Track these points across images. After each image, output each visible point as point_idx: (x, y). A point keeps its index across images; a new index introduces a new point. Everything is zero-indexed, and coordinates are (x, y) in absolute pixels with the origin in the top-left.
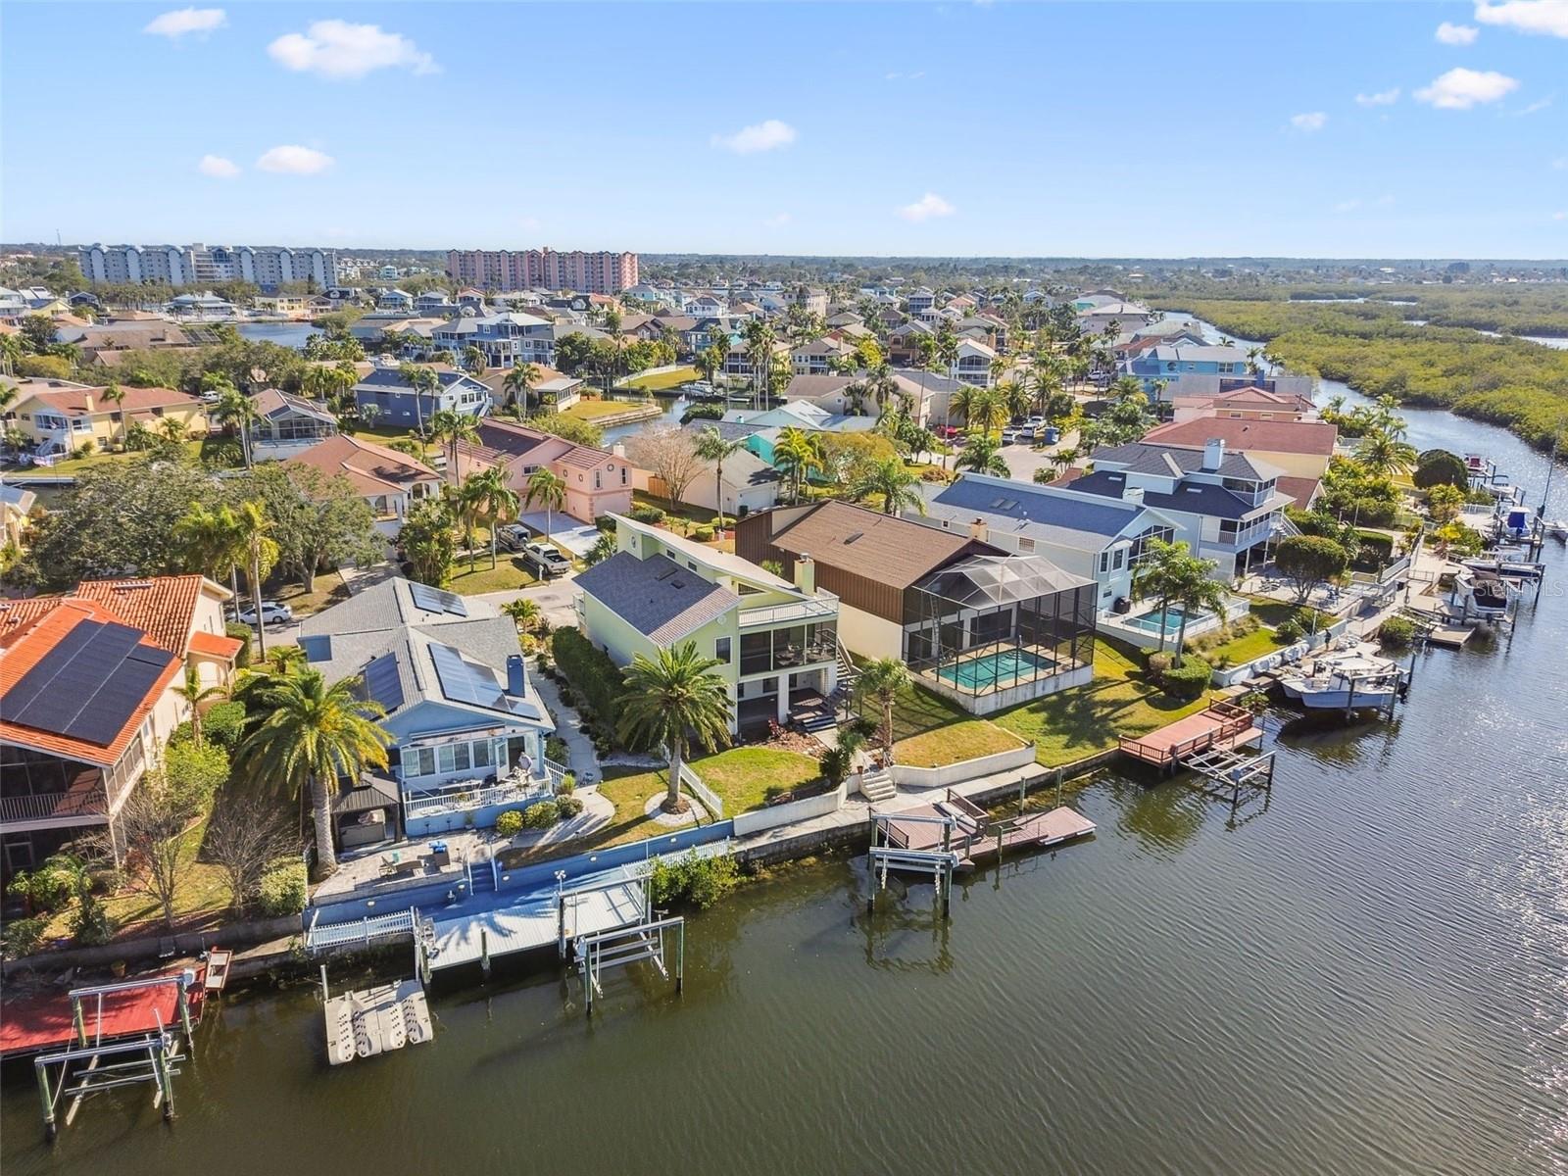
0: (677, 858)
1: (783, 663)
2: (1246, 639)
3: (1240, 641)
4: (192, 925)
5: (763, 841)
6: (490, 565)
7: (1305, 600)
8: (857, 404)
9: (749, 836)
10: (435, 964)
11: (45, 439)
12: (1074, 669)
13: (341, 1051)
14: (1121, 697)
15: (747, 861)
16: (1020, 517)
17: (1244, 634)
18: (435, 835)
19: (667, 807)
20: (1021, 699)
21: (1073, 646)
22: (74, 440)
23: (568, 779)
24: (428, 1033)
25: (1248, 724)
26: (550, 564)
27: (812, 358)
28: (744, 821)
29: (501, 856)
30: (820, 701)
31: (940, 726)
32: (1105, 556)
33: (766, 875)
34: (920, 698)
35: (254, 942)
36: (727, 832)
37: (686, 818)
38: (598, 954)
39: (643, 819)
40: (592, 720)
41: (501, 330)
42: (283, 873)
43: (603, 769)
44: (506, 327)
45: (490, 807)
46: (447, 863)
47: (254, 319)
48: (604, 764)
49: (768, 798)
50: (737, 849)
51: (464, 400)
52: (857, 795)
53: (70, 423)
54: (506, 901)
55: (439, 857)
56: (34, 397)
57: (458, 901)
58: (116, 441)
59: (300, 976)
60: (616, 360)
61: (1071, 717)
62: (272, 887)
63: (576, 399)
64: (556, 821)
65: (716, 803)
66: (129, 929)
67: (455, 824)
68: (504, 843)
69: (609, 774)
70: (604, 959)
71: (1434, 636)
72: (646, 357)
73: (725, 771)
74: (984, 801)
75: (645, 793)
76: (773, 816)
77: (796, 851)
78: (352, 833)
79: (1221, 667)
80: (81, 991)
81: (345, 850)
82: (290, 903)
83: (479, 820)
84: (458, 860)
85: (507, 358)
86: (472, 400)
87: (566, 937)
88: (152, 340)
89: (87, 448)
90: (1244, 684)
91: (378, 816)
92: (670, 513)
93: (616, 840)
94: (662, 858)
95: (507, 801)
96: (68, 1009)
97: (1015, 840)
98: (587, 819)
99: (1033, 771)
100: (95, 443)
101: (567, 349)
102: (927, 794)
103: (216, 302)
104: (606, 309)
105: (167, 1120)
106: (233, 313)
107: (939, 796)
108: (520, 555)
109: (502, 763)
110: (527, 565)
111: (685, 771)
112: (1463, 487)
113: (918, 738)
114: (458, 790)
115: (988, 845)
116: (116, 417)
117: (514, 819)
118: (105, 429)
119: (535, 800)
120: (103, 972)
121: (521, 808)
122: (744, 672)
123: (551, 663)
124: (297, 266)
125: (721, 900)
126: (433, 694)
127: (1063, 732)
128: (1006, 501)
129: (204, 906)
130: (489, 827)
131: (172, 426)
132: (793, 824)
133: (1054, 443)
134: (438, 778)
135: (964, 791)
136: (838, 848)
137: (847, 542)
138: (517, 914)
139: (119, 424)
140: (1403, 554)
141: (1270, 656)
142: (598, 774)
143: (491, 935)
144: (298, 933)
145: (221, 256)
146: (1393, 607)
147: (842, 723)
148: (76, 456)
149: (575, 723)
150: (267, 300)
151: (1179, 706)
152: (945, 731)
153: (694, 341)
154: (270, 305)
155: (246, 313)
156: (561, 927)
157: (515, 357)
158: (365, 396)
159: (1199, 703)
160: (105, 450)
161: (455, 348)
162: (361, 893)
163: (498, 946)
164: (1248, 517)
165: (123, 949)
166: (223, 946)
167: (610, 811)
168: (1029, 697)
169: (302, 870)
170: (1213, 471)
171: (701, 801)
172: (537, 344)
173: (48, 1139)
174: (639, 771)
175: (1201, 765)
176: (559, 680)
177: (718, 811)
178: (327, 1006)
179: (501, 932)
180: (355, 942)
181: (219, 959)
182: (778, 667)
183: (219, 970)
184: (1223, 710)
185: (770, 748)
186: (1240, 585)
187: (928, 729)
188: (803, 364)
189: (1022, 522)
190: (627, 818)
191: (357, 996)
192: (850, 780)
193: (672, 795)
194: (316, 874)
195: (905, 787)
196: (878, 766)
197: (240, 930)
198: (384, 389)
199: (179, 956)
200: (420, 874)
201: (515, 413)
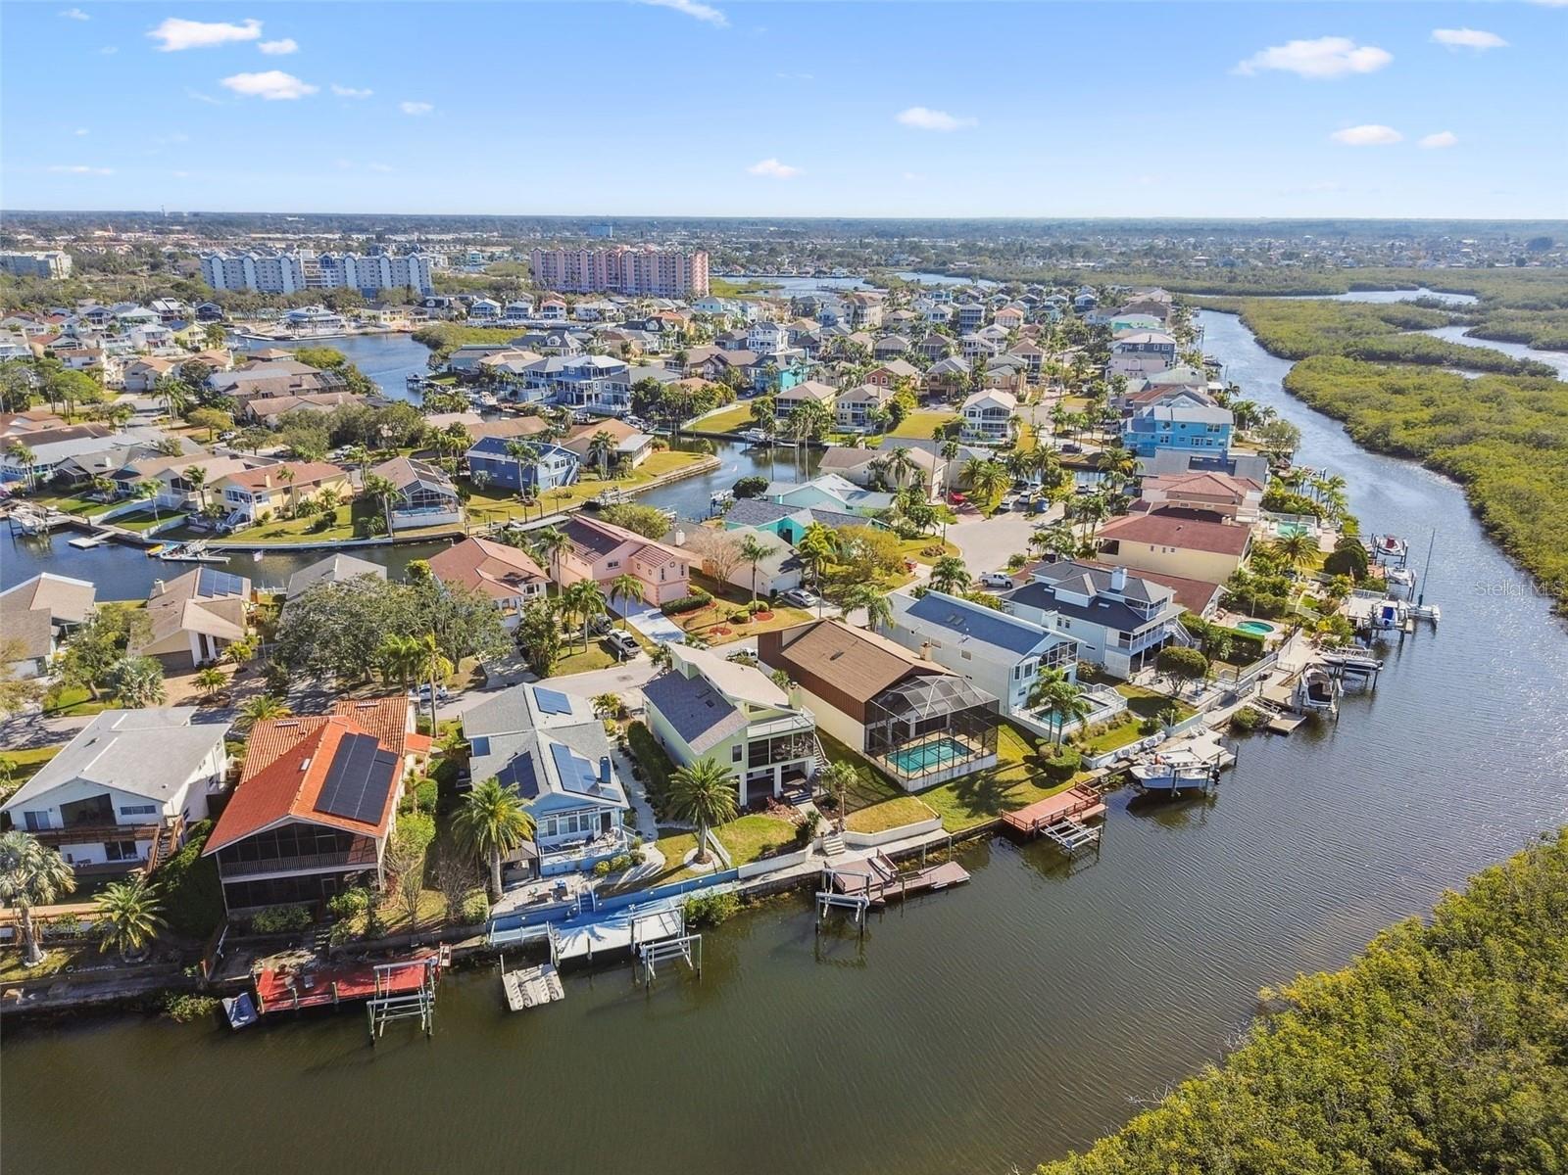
0: (701, 893)
1: (778, 758)
2: (1120, 729)
3: (1114, 732)
4: (427, 929)
5: (756, 882)
6: (583, 649)
7: (1178, 694)
8: (879, 477)
9: (748, 879)
10: (561, 956)
11: (233, 509)
12: (982, 757)
13: (516, 1004)
14: (1015, 778)
15: (745, 895)
16: (964, 632)
17: (1119, 726)
18: (558, 875)
19: (697, 859)
20: (942, 780)
21: (984, 739)
22: (256, 511)
23: (638, 839)
24: (562, 995)
25: (1097, 801)
26: (626, 649)
27: (854, 405)
28: (746, 869)
29: (597, 890)
30: (803, 781)
31: (882, 801)
32: (1018, 669)
33: (757, 904)
34: (873, 778)
35: (460, 940)
36: (734, 877)
37: (709, 867)
38: (653, 953)
39: (683, 867)
40: (653, 793)
41: (584, 372)
42: (475, 899)
43: (659, 830)
44: (589, 369)
45: (590, 857)
46: (566, 895)
47: (361, 331)
48: (660, 826)
49: (762, 853)
50: (739, 888)
51: (557, 466)
52: (820, 851)
53: (253, 498)
54: (600, 918)
55: (561, 891)
56: (225, 477)
57: (572, 917)
58: (287, 510)
59: (486, 960)
60: (683, 404)
61: (976, 794)
62: (470, 908)
63: (648, 452)
64: (630, 867)
65: (727, 858)
66: (393, 929)
67: (570, 868)
68: (599, 881)
69: (664, 834)
70: (656, 956)
71: (1272, 724)
72: (709, 401)
73: (736, 833)
74: (897, 858)
75: (685, 848)
76: (762, 866)
77: (777, 888)
78: (510, 874)
79: (1091, 755)
80: (380, 967)
81: (508, 886)
82: (479, 918)
83: (583, 867)
84: (572, 892)
85: (589, 397)
86: (563, 465)
87: (635, 942)
88: (291, 386)
89: (266, 516)
90: (1107, 767)
91: (525, 864)
92: (718, 595)
93: (665, 881)
94: (692, 894)
95: (600, 854)
96: (371, 975)
97: (914, 885)
98: (650, 866)
99: (940, 835)
100: (272, 512)
101: (641, 394)
102: (865, 851)
103: (328, 315)
104: (677, 329)
105: (428, 1036)
106: (343, 326)
107: (871, 853)
108: (605, 638)
109: (597, 828)
110: (609, 647)
111: (709, 833)
112: (1361, 576)
113: (865, 810)
114: (571, 847)
115: (897, 888)
116: (287, 491)
117: (604, 866)
118: (278, 500)
119: (617, 853)
120: (382, 955)
121: (608, 859)
122: (750, 766)
123: (627, 743)
124: (395, 271)
125: (727, 920)
126: (557, 788)
127: (967, 805)
128: (957, 617)
129: (431, 917)
130: (589, 870)
131: (328, 494)
132: (776, 871)
133: (1044, 512)
134: (559, 838)
135: (886, 850)
136: (804, 887)
137: (833, 658)
138: (607, 927)
139: (289, 496)
140: (1273, 650)
141: (1131, 745)
142: (656, 834)
143: (593, 940)
144: (484, 935)
145: (327, 262)
146: (1251, 697)
147: (816, 797)
148: (259, 524)
149: (642, 794)
150: (372, 312)
151: (1054, 785)
152: (883, 806)
153: (753, 375)
154: (374, 317)
155: (353, 324)
156: (632, 937)
157: (596, 395)
158: (477, 463)
159: (1070, 783)
160: (278, 517)
161: (544, 385)
162: (518, 912)
163: (597, 947)
164: (1137, 631)
165: (392, 941)
166: (446, 942)
167: (663, 861)
168: (948, 778)
169: (485, 897)
170: (1118, 592)
171: (719, 855)
172: (615, 387)
173: (372, 1043)
174: (682, 832)
175: (1052, 833)
176: (632, 759)
177: (728, 863)
178: (504, 978)
179: (599, 938)
180: (516, 941)
181: (446, 949)
182: (774, 761)
183: (445, 956)
184: (1083, 789)
185: (768, 816)
186: (1134, 679)
187: (874, 803)
188: (846, 411)
189: (964, 637)
190: (673, 866)
191: (520, 973)
192: (816, 841)
193: (701, 852)
194: (492, 901)
195: (853, 846)
196: (833, 833)
197: (453, 932)
198: (492, 456)
199: (421, 946)
200: (551, 901)
201: (597, 472)
